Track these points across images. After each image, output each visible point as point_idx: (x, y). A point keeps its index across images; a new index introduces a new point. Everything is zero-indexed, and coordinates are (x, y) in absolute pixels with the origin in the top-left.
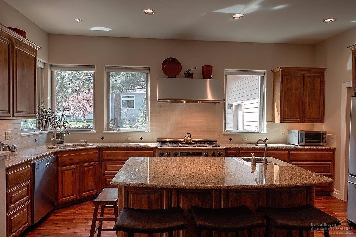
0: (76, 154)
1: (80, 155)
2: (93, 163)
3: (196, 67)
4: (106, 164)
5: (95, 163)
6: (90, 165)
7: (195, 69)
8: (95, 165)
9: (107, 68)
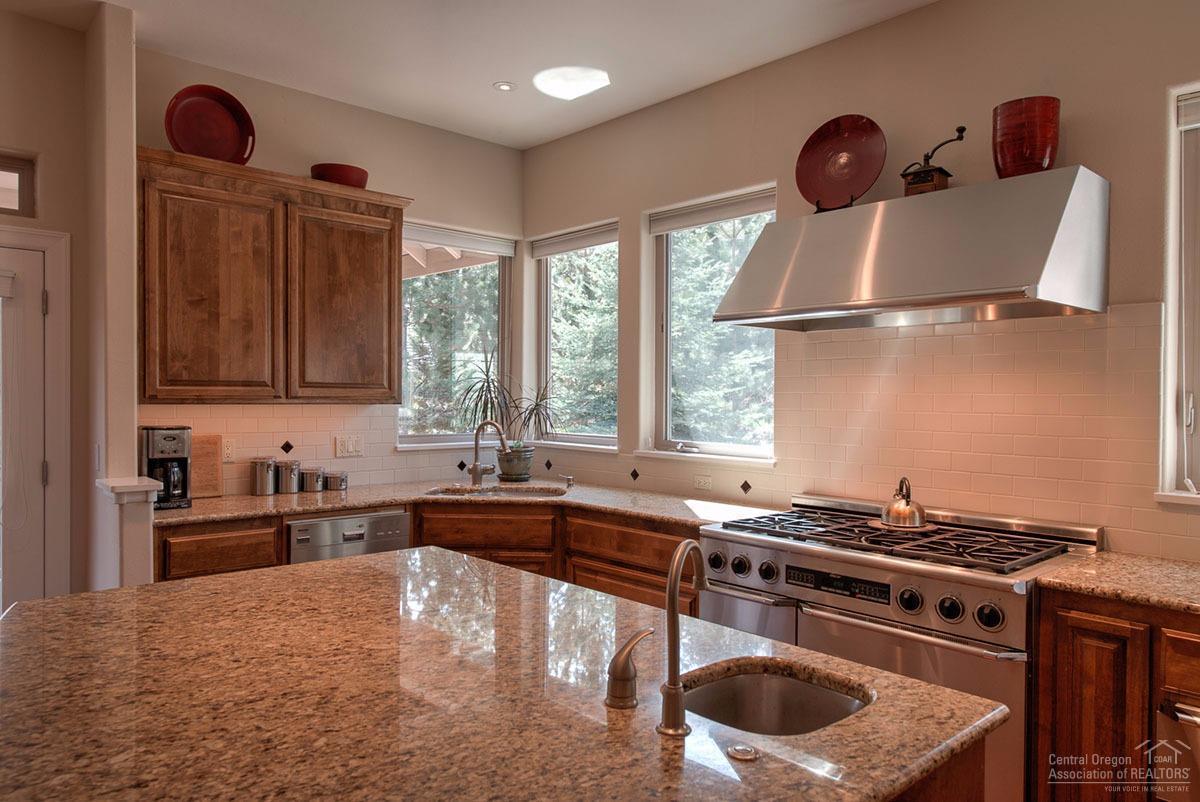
0: (475, 517)
1: (487, 522)
2: (533, 554)
3: (961, 130)
4: (574, 566)
5: (543, 554)
6: (523, 560)
7: (960, 138)
8: (543, 563)
9: (654, 220)
